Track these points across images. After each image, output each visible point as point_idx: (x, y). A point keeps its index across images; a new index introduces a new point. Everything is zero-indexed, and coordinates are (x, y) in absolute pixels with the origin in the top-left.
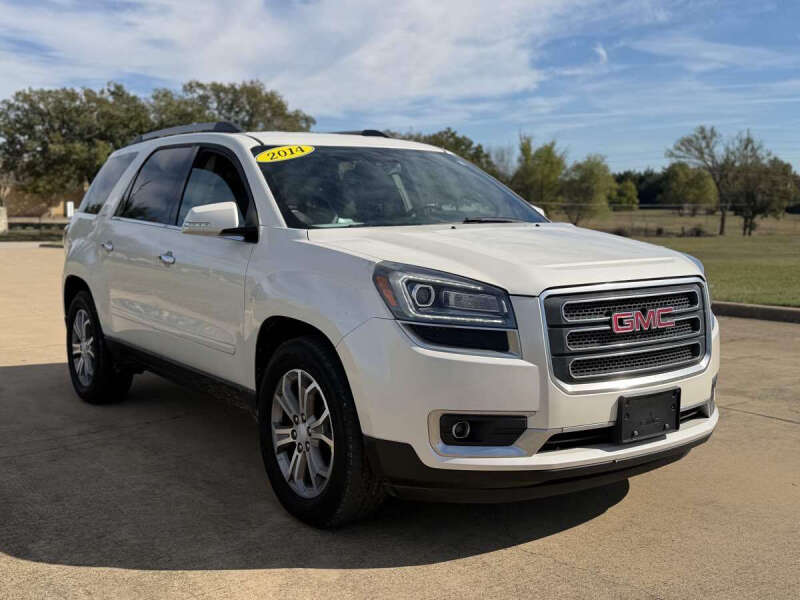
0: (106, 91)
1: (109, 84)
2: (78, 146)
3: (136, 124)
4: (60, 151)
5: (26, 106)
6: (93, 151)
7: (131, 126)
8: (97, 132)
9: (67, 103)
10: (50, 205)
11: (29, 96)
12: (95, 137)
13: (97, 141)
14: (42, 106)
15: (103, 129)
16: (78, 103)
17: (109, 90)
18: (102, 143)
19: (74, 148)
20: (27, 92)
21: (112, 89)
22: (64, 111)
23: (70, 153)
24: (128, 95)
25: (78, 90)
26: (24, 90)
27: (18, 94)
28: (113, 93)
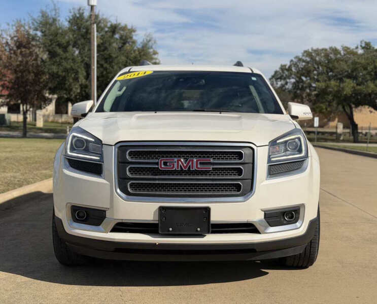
0: (359, 47)
1: (361, 42)
2: (333, 83)
3: (372, 67)
4: (322, 86)
5: (308, 59)
6: (342, 85)
7: (369, 68)
8: (346, 73)
9: (332, 56)
10: (329, 120)
11: (311, 53)
12: (344, 77)
13: (345, 79)
14: (317, 59)
15: (350, 71)
16: (339, 56)
17: (361, 46)
18: (348, 80)
19: (330, 84)
20: (310, 50)
21: (363, 45)
22: (330, 61)
23: (327, 87)
24: (373, 48)
25: (339, 48)
26: (308, 49)
27: (305, 52)
28: (363, 48)
